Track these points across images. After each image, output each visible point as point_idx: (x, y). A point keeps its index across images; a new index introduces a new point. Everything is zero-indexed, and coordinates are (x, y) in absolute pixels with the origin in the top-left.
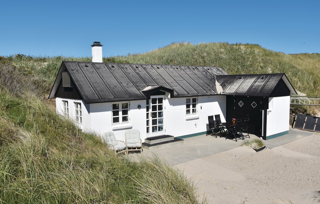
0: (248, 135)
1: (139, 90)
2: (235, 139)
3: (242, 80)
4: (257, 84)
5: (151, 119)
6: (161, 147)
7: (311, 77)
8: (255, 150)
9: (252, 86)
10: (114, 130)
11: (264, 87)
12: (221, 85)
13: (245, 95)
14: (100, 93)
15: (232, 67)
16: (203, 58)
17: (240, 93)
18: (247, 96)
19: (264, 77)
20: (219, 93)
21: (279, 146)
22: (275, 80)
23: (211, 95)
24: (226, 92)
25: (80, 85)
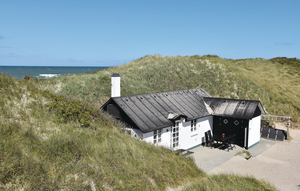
0: (234, 146)
1: (166, 118)
2: (227, 150)
3: (226, 104)
4: (240, 108)
5: (172, 138)
7: (268, 94)
8: (246, 159)
9: (236, 110)
11: (246, 111)
12: (210, 106)
13: (233, 117)
14: (146, 123)
15: (205, 83)
16: (178, 73)
17: (228, 115)
18: (234, 118)
19: (244, 103)
20: (210, 114)
21: (259, 154)
22: (253, 106)
23: (206, 116)
24: (216, 113)
25: (133, 118)
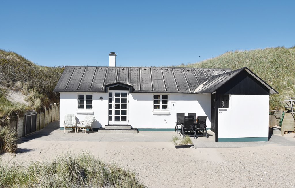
1: (104, 85)
5: (113, 109)
6: (109, 132)
10: (78, 114)
20: (195, 92)
